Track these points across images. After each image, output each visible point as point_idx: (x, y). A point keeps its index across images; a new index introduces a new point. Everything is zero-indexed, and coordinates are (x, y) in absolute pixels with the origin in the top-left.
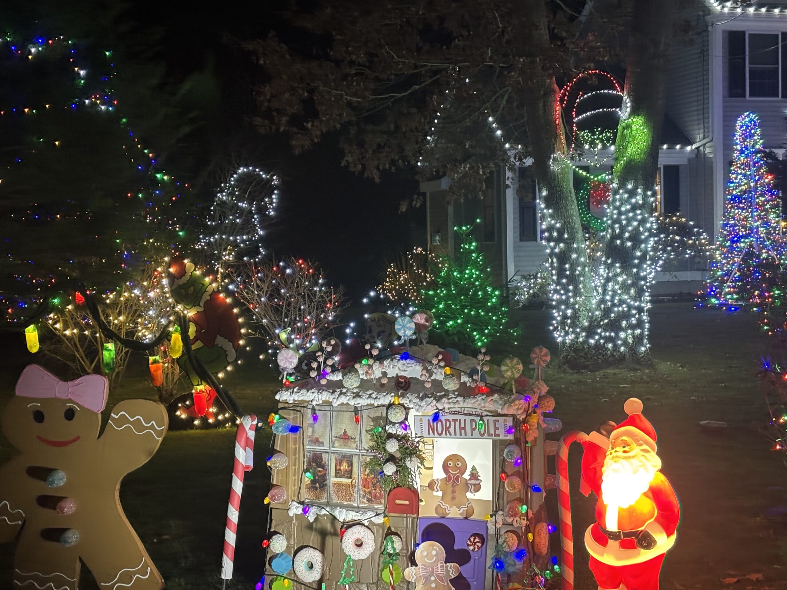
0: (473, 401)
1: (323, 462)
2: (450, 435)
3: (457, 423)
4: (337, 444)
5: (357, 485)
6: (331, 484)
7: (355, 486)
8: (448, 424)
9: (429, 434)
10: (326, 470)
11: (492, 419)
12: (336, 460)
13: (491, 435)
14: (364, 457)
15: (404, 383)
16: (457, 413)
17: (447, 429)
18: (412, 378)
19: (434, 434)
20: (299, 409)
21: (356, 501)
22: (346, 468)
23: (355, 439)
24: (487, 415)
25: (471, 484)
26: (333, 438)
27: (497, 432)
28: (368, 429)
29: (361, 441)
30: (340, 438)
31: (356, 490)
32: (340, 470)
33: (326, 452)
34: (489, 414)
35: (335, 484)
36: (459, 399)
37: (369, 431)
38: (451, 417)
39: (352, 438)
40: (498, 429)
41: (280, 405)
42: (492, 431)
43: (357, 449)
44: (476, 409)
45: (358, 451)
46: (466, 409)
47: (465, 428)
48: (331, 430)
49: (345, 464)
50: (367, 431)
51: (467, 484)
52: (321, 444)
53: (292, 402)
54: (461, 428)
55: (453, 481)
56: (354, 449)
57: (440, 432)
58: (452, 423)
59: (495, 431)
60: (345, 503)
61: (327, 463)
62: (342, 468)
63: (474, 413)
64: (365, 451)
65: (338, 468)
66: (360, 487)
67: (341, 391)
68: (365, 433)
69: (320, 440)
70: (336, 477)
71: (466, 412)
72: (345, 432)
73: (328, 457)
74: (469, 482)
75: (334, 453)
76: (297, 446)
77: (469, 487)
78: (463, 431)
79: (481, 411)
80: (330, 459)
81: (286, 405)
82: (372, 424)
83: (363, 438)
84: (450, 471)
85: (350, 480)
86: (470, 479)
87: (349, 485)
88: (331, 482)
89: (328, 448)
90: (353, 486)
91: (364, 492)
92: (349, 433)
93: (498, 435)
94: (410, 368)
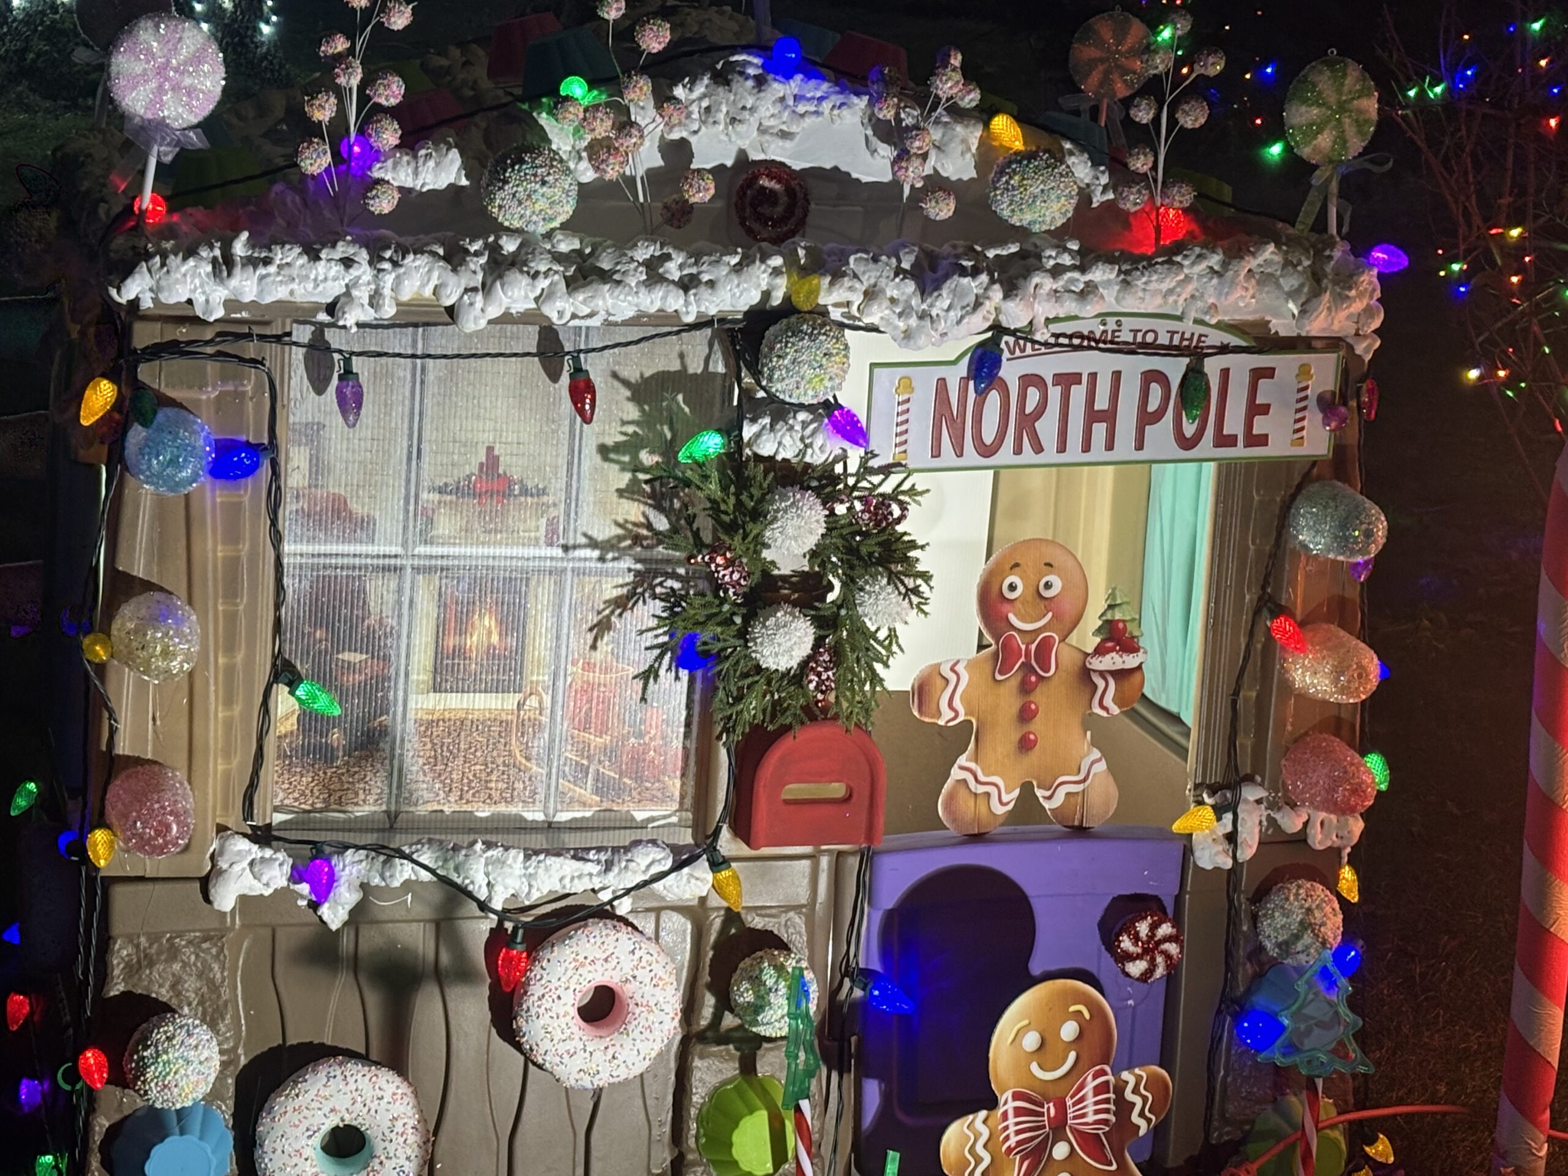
0: (1169, 284)
1: (372, 621)
2: (1038, 448)
3: (1078, 393)
4: (444, 525)
5: (545, 719)
6: (410, 726)
7: (537, 726)
8: (1033, 396)
9: (936, 453)
10: (386, 659)
11: (1241, 365)
12: (442, 605)
13: (1229, 441)
14: (589, 581)
15: (784, 199)
16: (1086, 342)
17: (1028, 422)
18: (816, 173)
19: (960, 454)
20: (251, 349)
21: (540, 797)
22: (495, 639)
23: (542, 492)
24: (1224, 349)
25: (1102, 674)
26: (424, 496)
27: (1260, 426)
28: (610, 441)
29: (572, 499)
30: (460, 490)
31: (540, 743)
32: (460, 652)
33: (386, 569)
34: (1235, 341)
35: (430, 724)
36: (1101, 274)
37: (618, 448)
38: (1048, 366)
39: (525, 492)
40: (1265, 409)
41: (143, 336)
42: (1234, 424)
43: (550, 544)
44: (1180, 318)
45: (559, 552)
46: (1128, 323)
47: (1109, 417)
48: (416, 454)
49: (489, 621)
50: (604, 451)
51: (1085, 674)
52: (362, 527)
53: (219, 313)
54: (1092, 416)
55: (1027, 667)
56: (537, 544)
57: (989, 437)
58: (1055, 393)
59: (1249, 425)
60: (484, 812)
61: (391, 622)
62: (473, 641)
63: (1163, 339)
64: (596, 553)
65: (451, 642)
66: (564, 727)
67: (494, 249)
68: (598, 459)
69: (356, 507)
70: (437, 688)
71: (1126, 336)
72: (492, 460)
73: (400, 591)
74: (1099, 664)
75: (429, 570)
76: (245, 548)
77: (1095, 687)
78: (1100, 430)
79: (1200, 329)
80: (405, 605)
81: (182, 333)
82: (632, 412)
83: (586, 484)
84: (1012, 618)
85: (511, 701)
86: (1100, 651)
87: (505, 725)
88: (411, 715)
89: (399, 550)
90: (526, 726)
91: (584, 750)
92: (512, 465)
93: (1262, 440)
94: (809, 121)
